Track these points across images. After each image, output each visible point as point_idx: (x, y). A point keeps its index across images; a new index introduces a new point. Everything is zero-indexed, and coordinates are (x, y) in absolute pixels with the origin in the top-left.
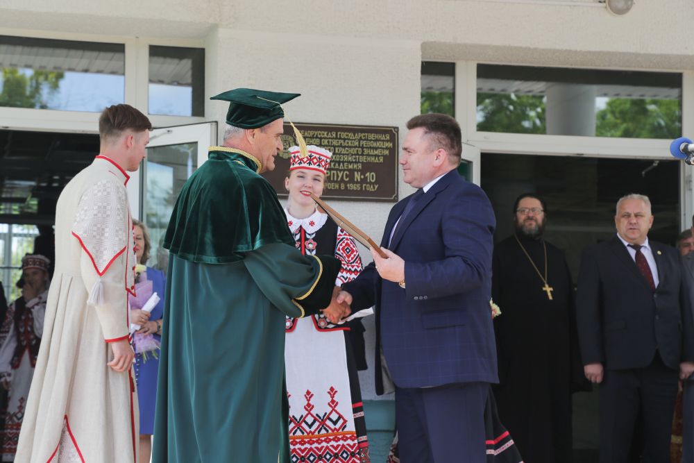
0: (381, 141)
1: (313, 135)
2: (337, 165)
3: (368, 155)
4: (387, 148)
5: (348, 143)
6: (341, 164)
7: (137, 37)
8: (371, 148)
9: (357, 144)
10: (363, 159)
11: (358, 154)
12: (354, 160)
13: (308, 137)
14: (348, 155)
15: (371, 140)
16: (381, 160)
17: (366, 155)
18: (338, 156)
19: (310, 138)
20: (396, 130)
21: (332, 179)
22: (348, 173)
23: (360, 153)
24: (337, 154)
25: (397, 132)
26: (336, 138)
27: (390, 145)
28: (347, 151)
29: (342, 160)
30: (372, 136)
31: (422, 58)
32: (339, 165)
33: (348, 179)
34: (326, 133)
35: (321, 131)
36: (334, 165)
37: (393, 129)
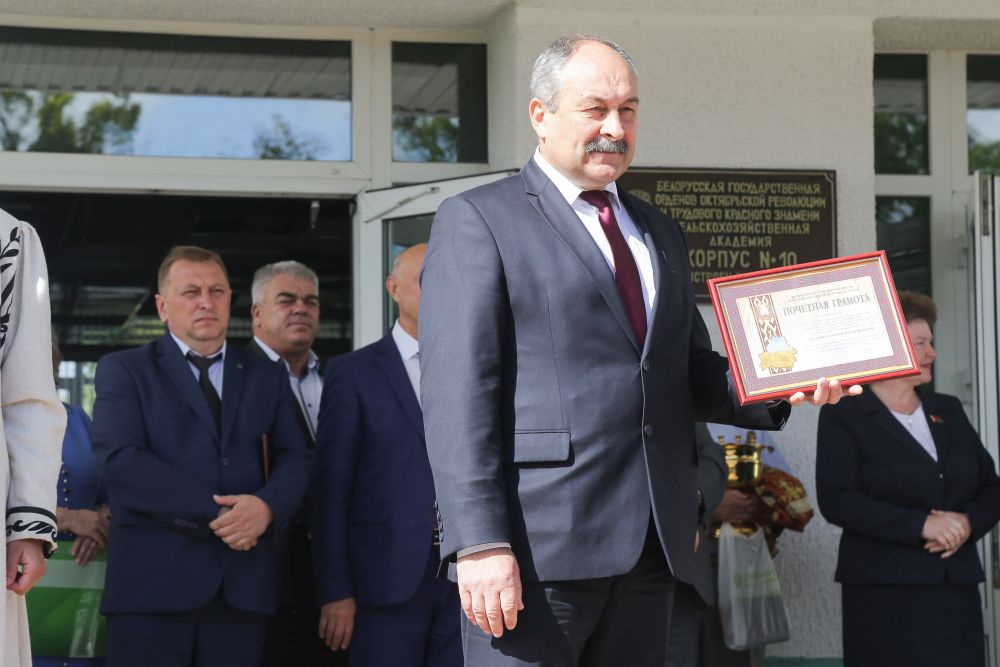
0: (806, 195)
1: (685, 189)
2: (728, 239)
3: (783, 221)
4: (816, 208)
5: (746, 201)
6: (736, 239)
7: (372, 29)
8: (787, 209)
9: (762, 202)
10: (774, 229)
11: (764, 220)
12: (758, 232)
13: (676, 193)
14: (747, 221)
15: (787, 195)
16: (807, 229)
17: (780, 221)
18: (729, 224)
19: (680, 193)
20: (832, 176)
21: (720, 265)
22: (748, 254)
23: (768, 218)
24: (728, 221)
25: (834, 179)
26: (726, 193)
27: (822, 202)
28: (746, 215)
29: (736, 231)
30: (788, 188)
31: (876, 47)
32: (732, 240)
33: (748, 265)
34: (707, 185)
35: (699, 181)
36: (724, 241)
37: (826, 175)
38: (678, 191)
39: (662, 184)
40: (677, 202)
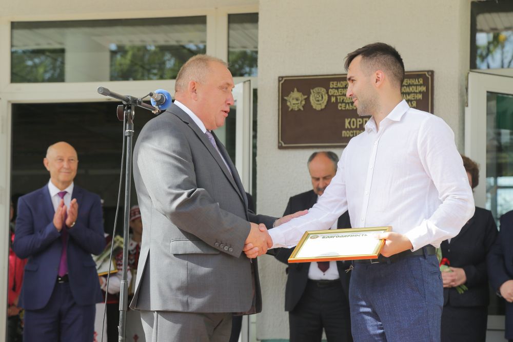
0: (414, 85)
4: (420, 92)
16: (414, 105)
19: (343, 88)
20: (432, 74)
37: (426, 73)
38: (342, 87)
39: (333, 84)
40: (341, 93)
